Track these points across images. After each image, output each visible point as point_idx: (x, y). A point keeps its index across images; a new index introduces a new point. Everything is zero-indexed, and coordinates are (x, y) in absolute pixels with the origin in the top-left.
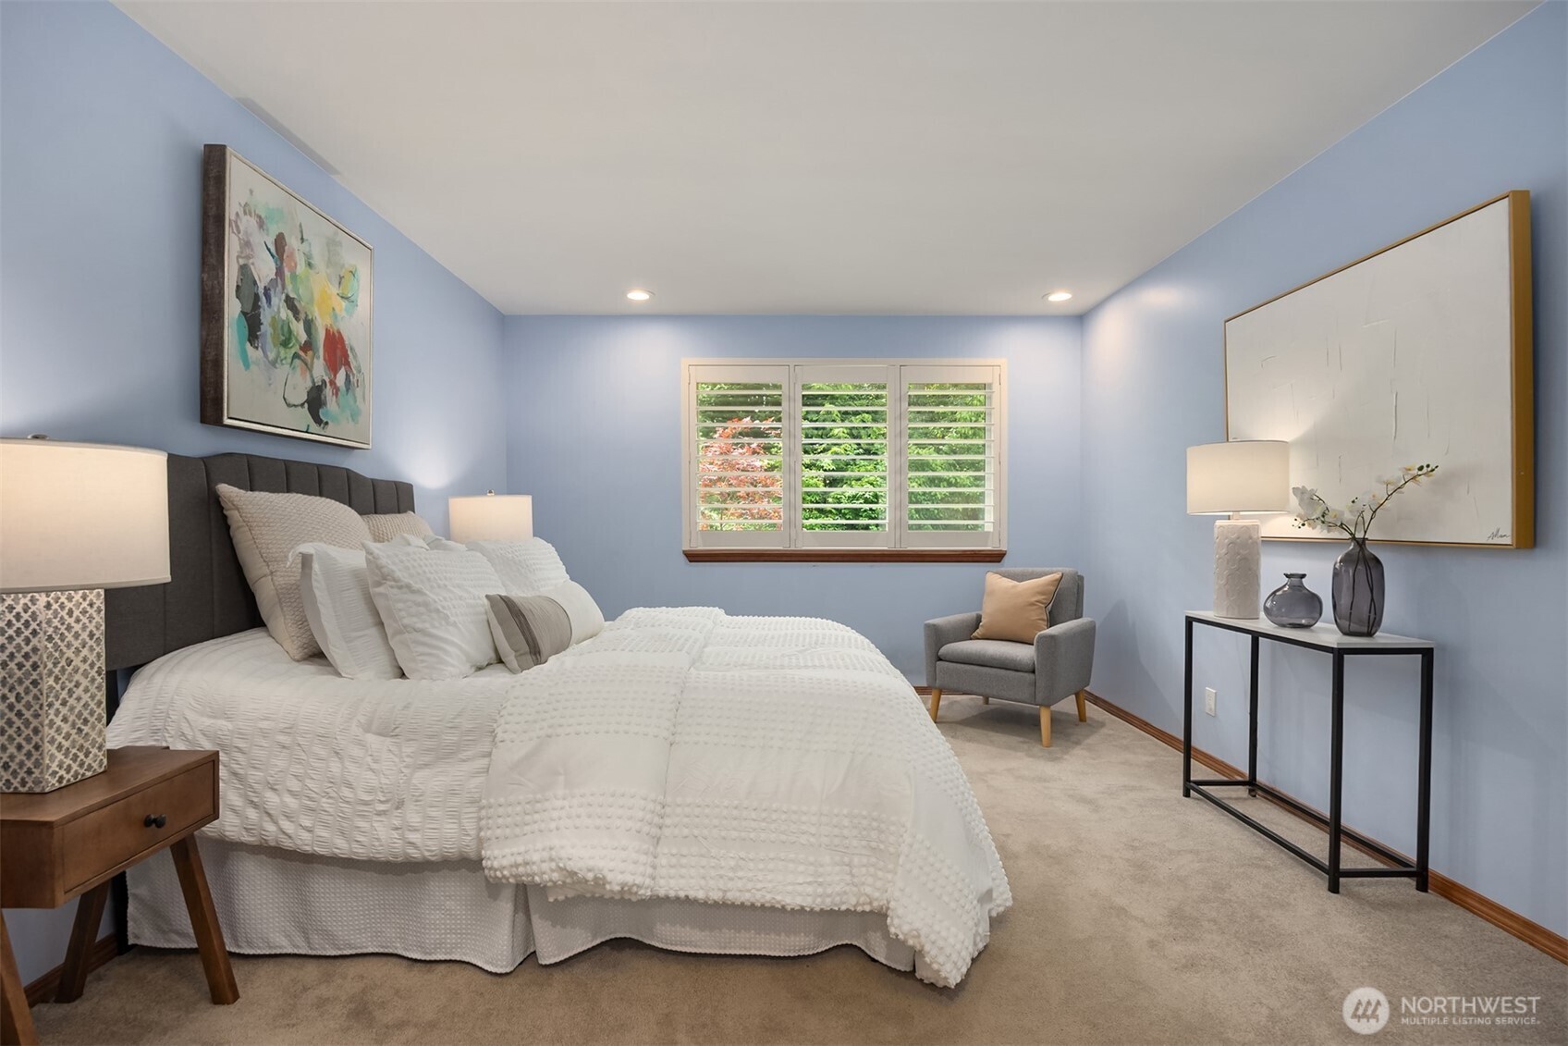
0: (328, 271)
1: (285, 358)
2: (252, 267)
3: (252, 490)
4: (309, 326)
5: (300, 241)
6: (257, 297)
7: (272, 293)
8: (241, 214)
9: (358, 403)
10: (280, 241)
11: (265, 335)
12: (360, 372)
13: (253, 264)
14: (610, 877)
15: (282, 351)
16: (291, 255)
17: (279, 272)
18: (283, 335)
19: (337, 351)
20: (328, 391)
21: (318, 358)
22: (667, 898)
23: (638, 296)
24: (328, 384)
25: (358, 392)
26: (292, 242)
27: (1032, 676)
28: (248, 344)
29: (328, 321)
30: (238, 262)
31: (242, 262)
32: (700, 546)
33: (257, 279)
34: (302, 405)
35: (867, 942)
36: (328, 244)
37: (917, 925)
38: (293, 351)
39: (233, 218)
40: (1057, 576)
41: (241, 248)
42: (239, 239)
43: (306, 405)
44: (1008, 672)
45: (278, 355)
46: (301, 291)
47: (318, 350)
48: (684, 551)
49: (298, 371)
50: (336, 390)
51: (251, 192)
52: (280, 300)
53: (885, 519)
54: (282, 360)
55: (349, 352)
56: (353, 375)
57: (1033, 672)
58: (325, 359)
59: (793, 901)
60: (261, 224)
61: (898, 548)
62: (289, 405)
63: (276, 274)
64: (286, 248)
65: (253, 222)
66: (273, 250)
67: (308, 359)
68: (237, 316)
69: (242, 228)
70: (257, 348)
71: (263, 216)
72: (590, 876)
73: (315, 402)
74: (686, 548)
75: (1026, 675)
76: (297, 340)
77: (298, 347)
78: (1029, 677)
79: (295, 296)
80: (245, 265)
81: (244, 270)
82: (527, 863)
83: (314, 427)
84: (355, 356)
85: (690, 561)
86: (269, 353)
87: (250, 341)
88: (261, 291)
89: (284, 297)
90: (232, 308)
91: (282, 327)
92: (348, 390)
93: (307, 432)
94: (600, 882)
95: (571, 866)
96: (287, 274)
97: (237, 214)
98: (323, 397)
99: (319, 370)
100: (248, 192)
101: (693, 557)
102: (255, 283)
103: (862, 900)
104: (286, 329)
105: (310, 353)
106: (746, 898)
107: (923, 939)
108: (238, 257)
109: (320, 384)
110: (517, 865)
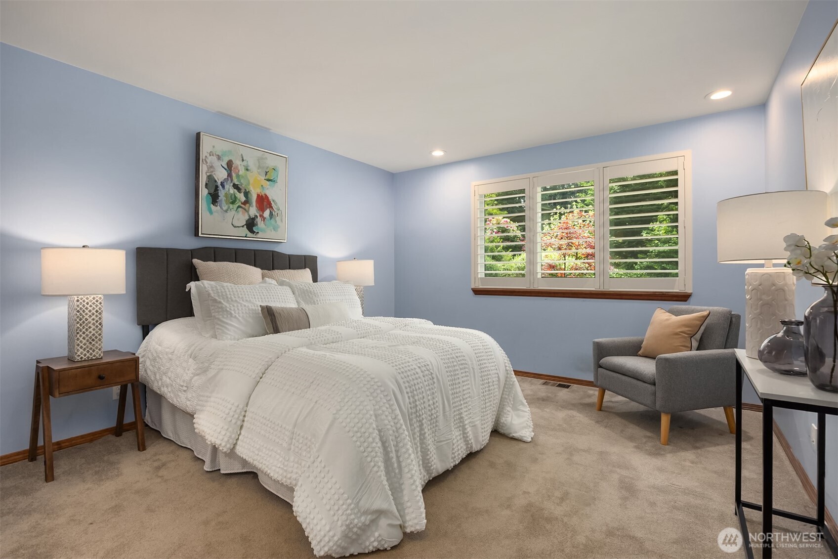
0: (259, 171)
1: (233, 208)
2: (214, 175)
3: (215, 261)
4: (247, 194)
5: (241, 161)
6: (217, 187)
7: (225, 184)
8: (208, 155)
9: (277, 223)
10: (230, 164)
11: (221, 200)
12: (279, 210)
13: (214, 174)
15: (231, 206)
16: (237, 168)
17: (230, 175)
18: (231, 199)
19: (264, 202)
20: (259, 220)
21: (252, 206)
23: (438, 153)
24: (259, 217)
25: (278, 219)
26: (237, 162)
27: (653, 387)
28: (212, 205)
29: (259, 191)
30: (206, 174)
31: (208, 174)
32: (481, 286)
33: (217, 179)
34: (243, 226)
36: (258, 160)
38: (237, 205)
39: (204, 158)
40: (706, 313)
41: (208, 169)
42: (207, 166)
43: (245, 226)
44: (639, 382)
45: (229, 207)
46: (242, 181)
47: (252, 203)
48: (472, 289)
49: (241, 213)
50: (264, 219)
51: (214, 147)
52: (230, 186)
54: (230, 210)
55: (272, 202)
56: (275, 212)
57: (654, 384)
58: (256, 207)
60: (219, 158)
62: (235, 227)
63: (227, 176)
64: (233, 165)
65: (215, 158)
66: (226, 167)
67: (247, 208)
68: (206, 195)
69: (208, 161)
70: (217, 206)
71: (220, 155)
73: (251, 225)
74: (473, 287)
75: (649, 386)
76: (240, 200)
77: (240, 203)
78: (650, 388)
79: (238, 183)
80: (210, 175)
81: (210, 178)
83: (250, 234)
84: (276, 204)
85: (475, 294)
86: (223, 208)
87: (212, 204)
88: (219, 183)
89: (232, 184)
90: (204, 192)
91: (231, 196)
92: (271, 218)
93: (246, 237)
96: (234, 175)
97: (206, 156)
98: (255, 222)
99: (253, 211)
100: (212, 147)
101: (477, 292)
102: (216, 181)
104: (233, 197)
105: (248, 205)
108: (206, 173)
109: (254, 217)
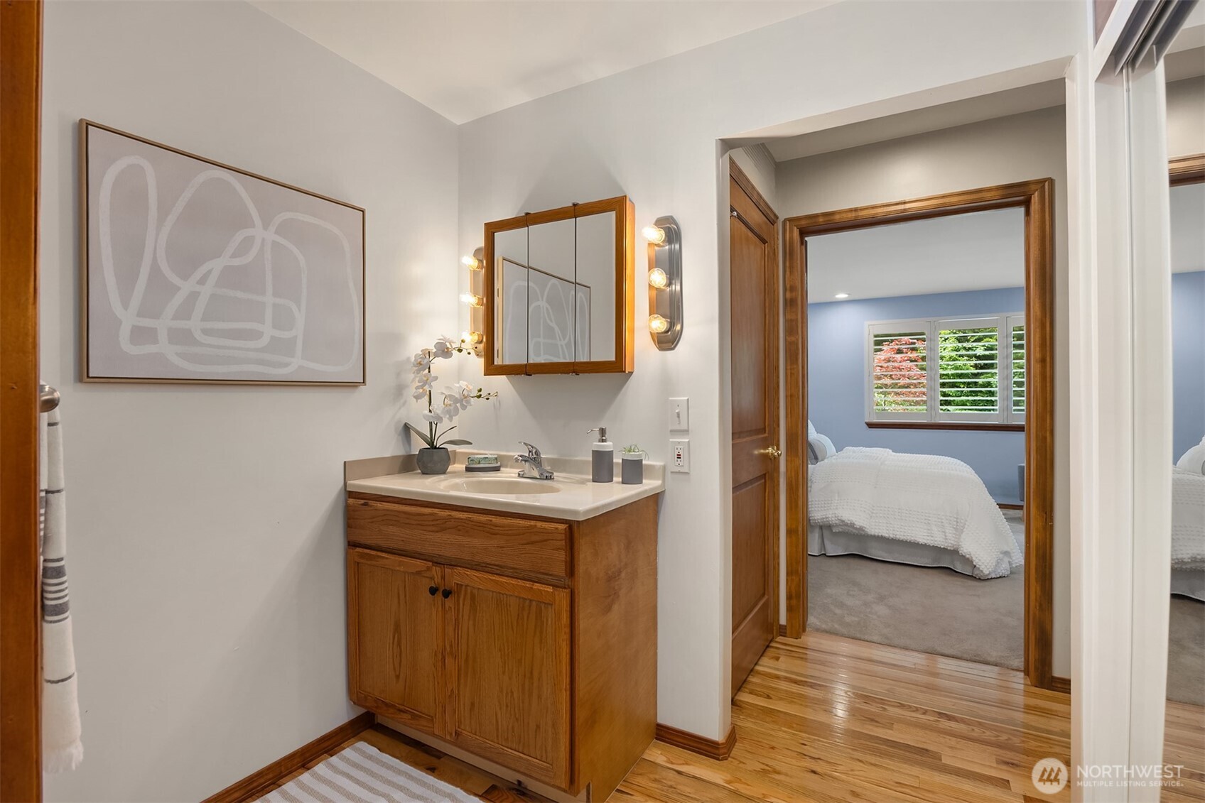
14: (856, 523)
22: (874, 536)
23: (842, 296)
32: (875, 420)
35: (954, 565)
37: (970, 550)
48: (866, 423)
53: (997, 405)
59: (922, 540)
61: (1005, 423)
72: (849, 522)
74: (867, 421)
82: (827, 518)
85: (870, 427)
94: (852, 525)
95: (843, 519)
101: (872, 425)
103: (950, 545)
106: (902, 538)
107: (972, 555)
110: (823, 518)
